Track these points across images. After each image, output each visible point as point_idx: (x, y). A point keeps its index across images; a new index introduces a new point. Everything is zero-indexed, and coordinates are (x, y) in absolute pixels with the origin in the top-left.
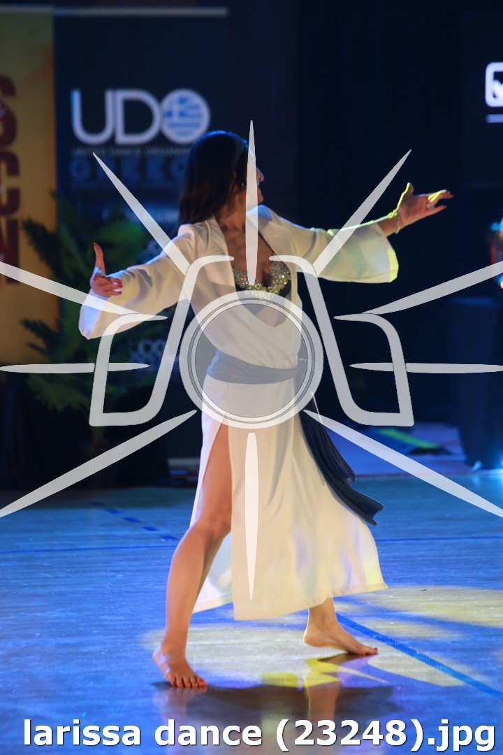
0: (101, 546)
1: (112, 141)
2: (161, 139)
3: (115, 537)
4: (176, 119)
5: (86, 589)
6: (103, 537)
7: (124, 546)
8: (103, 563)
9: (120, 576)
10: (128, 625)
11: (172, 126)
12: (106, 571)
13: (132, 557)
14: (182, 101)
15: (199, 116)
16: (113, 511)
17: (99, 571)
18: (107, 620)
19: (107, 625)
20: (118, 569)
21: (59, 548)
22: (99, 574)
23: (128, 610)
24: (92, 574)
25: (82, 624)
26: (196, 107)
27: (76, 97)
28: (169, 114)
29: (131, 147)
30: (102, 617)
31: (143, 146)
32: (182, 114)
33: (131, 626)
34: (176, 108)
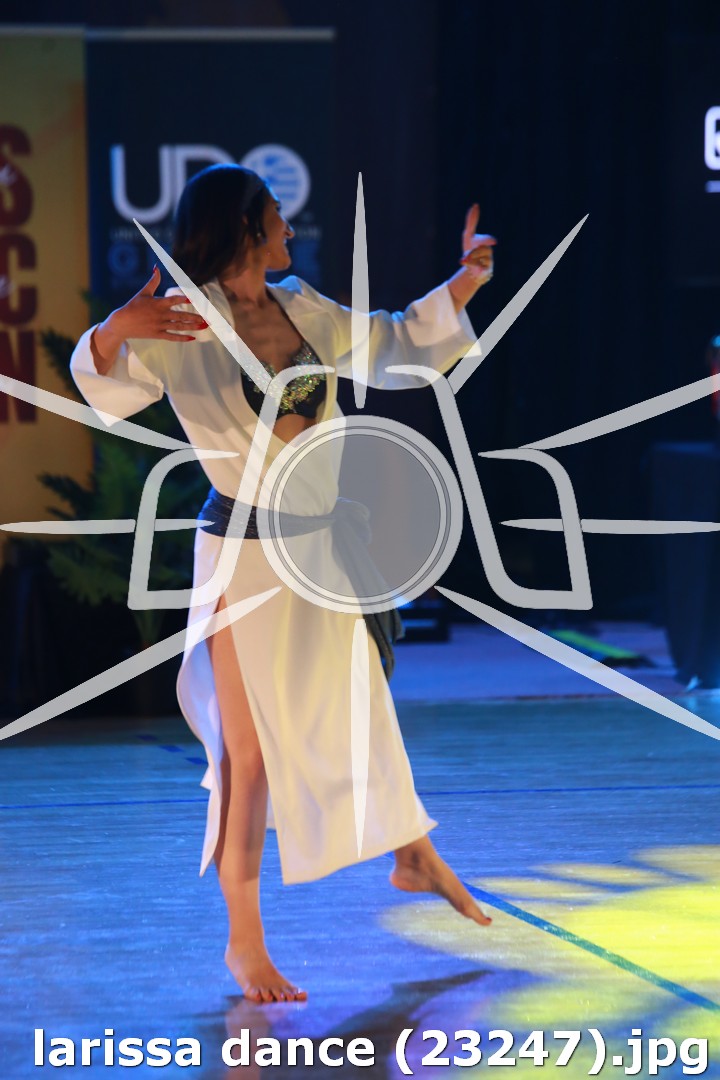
0: (153, 799)
3: (175, 785)
5: (131, 860)
6: (158, 786)
7: (187, 798)
8: (155, 822)
9: (181, 841)
10: (193, 911)
12: (161, 834)
13: (197, 814)
14: (270, 161)
15: (296, 181)
16: (172, 749)
17: (150, 834)
18: (162, 905)
19: (162, 912)
20: (178, 831)
21: (92, 801)
22: (152, 838)
23: (192, 891)
24: (142, 839)
26: (291, 170)
27: (118, 156)
30: (155, 901)
33: (196, 914)
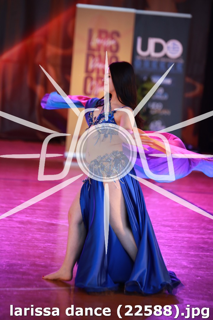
1: (149, 56)
2: (166, 56)
4: (171, 49)
14: (174, 44)
27: (139, 41)
28: (168, 48)
29: (155, 58)
31: (160, 58)
32: (174, 48)
34: (172, 46)
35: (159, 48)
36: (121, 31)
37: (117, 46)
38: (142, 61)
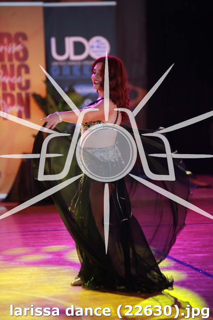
2: (89, 58)
4: (95, 49)
11: (94, 52)
14: (98, 41)
15: (105, 47)
21: (50, 230)
25: (61, 261)
26: (104, 44)
27: (53, 41)
28: (92, 47)
29: (76, 61)
31: (82, 61)
32: (98, 47)
34: (95, 44)
35: (79, 48)
36: (28, 32)
37: (25, 51)
38: (60, 67)
